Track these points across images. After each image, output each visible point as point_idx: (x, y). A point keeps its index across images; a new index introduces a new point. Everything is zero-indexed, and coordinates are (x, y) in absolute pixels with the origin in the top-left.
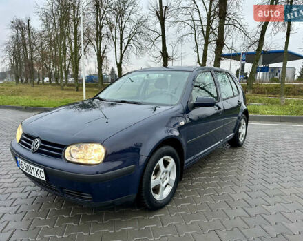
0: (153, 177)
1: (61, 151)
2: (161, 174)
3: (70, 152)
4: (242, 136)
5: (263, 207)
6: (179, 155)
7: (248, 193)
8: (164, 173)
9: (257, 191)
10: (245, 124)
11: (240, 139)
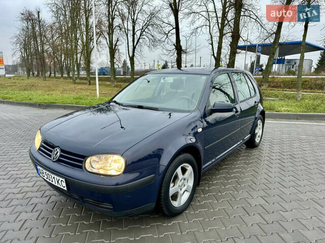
0: (172, 185)
1: (81, 162)
2: (179, 181)
3: (90, 163)
4: (259, 137)
5: (280, 213)
6: (197, 161)
7: (265, 198)
8: (182, 181)
9: (274, 196)
10: (261, 124)
11: (256, 140)
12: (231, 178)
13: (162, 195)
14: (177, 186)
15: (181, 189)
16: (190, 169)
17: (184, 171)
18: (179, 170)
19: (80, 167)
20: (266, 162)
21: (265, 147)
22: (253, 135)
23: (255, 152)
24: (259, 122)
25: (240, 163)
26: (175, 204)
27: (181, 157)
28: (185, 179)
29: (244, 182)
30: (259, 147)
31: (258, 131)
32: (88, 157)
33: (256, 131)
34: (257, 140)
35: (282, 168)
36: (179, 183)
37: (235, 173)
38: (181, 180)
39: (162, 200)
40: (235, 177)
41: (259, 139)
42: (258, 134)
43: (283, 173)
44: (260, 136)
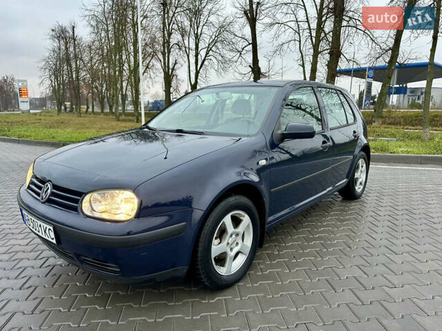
0: (215, 242)
1: (76, 201)
2: (228, 236)
3: (90, 201)
4: (361, 184)
5: (383, 290)
6: (257, 209)
7: (363, 268)
8: (234, 236)
9: (377, 265)
10: (365, 165)
11: (356, 188)
12: (315, 239)
13: (199, 255)
14: (224, 243)
15: (231, 249)
16: (246, 220)
17: (236, 221)
18: (227, 220)
19: (75, 209)
20: (370, 219)
21: (370, 199)
22: (352, 182)
23: (354, 205)
24: (361, 162)
25: (330, 219)
26: (222, 271)
27: (232, 200)
28: (237, 235)
29: (334, 245)
30: (362, 199)
31: (360, 176)
32: (86, 194)
33: (357, 175)
34: (358, 188)
35: (393, 227)
36: (228, 239)
37: (321, 232)
38: (231, 236)
39: (199, 263)
40: (320, 238)
41: (362, 187)
42: (360, 180)
43: (394, 234)
44: (363, 183)
